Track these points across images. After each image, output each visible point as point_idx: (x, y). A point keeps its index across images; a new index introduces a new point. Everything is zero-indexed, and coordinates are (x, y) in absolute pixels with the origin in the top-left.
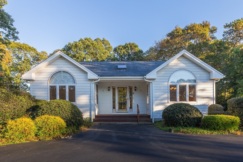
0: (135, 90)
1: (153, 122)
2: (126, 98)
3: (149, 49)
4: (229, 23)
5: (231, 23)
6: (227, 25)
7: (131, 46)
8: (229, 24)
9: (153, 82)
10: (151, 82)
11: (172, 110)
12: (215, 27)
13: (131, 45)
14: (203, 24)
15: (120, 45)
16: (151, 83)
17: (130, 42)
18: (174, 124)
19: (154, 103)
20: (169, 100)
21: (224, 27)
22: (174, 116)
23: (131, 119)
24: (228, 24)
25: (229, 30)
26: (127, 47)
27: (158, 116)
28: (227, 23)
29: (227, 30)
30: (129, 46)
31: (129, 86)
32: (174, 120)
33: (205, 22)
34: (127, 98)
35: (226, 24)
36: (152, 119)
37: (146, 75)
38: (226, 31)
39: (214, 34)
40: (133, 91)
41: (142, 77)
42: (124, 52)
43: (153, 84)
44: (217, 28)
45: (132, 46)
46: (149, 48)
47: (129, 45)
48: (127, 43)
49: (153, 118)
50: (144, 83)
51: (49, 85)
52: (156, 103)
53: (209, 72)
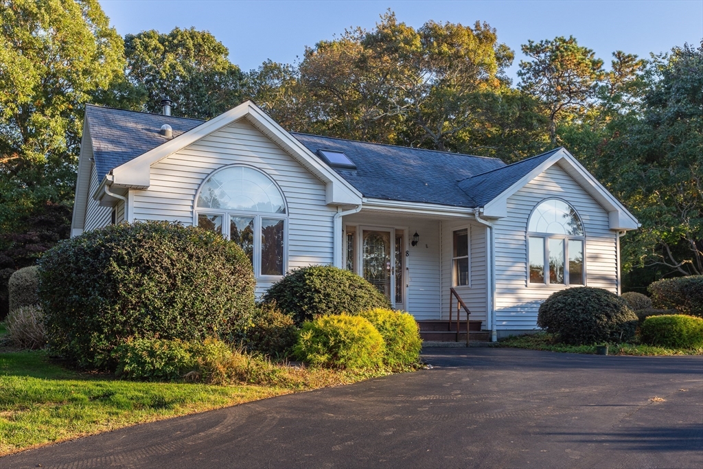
0: (414, 243)
1: (495, 339)
2: (388, 268)
3: (260, 67)
4: (536, 43)
5: (543, 43)
6: (531, 46)
7: (198, 47)
8: (537, 46)
9: (494, 227)
10: (490, 228)
11: (580, 305)
12: (509, 49)
13: (200, 41)
14: (478, 30)
15: (148, 30)
16: (488, 229)
17: (193, 28)
18: (591, 337)
19: (497, 286)
20: (528, 281)
21: (523, 49)
22: (591, 319)
23: (434, 330)
24: (534, 44)
25: (536, 60)
26: (182, 44)
27: (504, 323)
28: (531, 40)
29: (530, 62)
30: (190, 43)
31: (396, 230)
32: (590, 328)
33: (482, 25)
34: (390, 266)
35: (529, 41)
36: (491, 331)
37: (483, 207)
38: (528, 63)
39: (505, 69)
40: (407, 246)
41: (469, 210)
42: (173, 67)
43: (494, 231)
44: (513, 52)
45: (202, 45)
46: (262, 65)
47: (193, 39)
48: (182, 29)
49: (495, 328)
50: (437, 223)
51: (199, 210)
52: (499, 286)
53: (607, 211)
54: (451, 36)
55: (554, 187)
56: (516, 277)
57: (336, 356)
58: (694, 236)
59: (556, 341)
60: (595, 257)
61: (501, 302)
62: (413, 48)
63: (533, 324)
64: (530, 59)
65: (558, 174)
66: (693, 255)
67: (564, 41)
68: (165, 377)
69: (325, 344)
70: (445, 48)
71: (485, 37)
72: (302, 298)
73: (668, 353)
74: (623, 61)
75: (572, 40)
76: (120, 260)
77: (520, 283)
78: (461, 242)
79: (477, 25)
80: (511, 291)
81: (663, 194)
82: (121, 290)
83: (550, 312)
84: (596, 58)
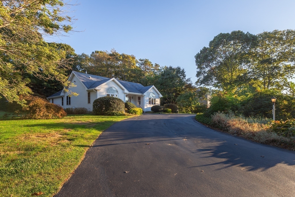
1: (145, 112)
11: (155, 108)
27: (146, 110)
37: (144, 94)
40: (131, 99)
41: (142, 94)
43: (145, 97)
50: (135, 95)
51: (107, 93)
52: (145, 105)
53: (158, 94)
54: (127, 57)
55: (152, 91)
56: (147, 104)
57: (135, 113)
58: (168, 97)
59: (154, 112)
60: (157, 101)
61: (145, 107)
62: (121, 59)
63: (150, 110)
64: (140, 62)
65: (153, 89)
66: (167, 100)
67: (147, 60)
68: (119, 115)
69: (134, 112)
70: (127, 60)
71: (133, 58)
72: (127, 106)
73: (167, 113)
74: (157, 65)
75: (148, 60)
76: (111, 102)
77: (148, 105)
78: (139, 98)
79: (132, 55)
80: (146, 106)
81: (163, 90)
82: (112, 105)
83: (152, 108)
84: (152, 64)
